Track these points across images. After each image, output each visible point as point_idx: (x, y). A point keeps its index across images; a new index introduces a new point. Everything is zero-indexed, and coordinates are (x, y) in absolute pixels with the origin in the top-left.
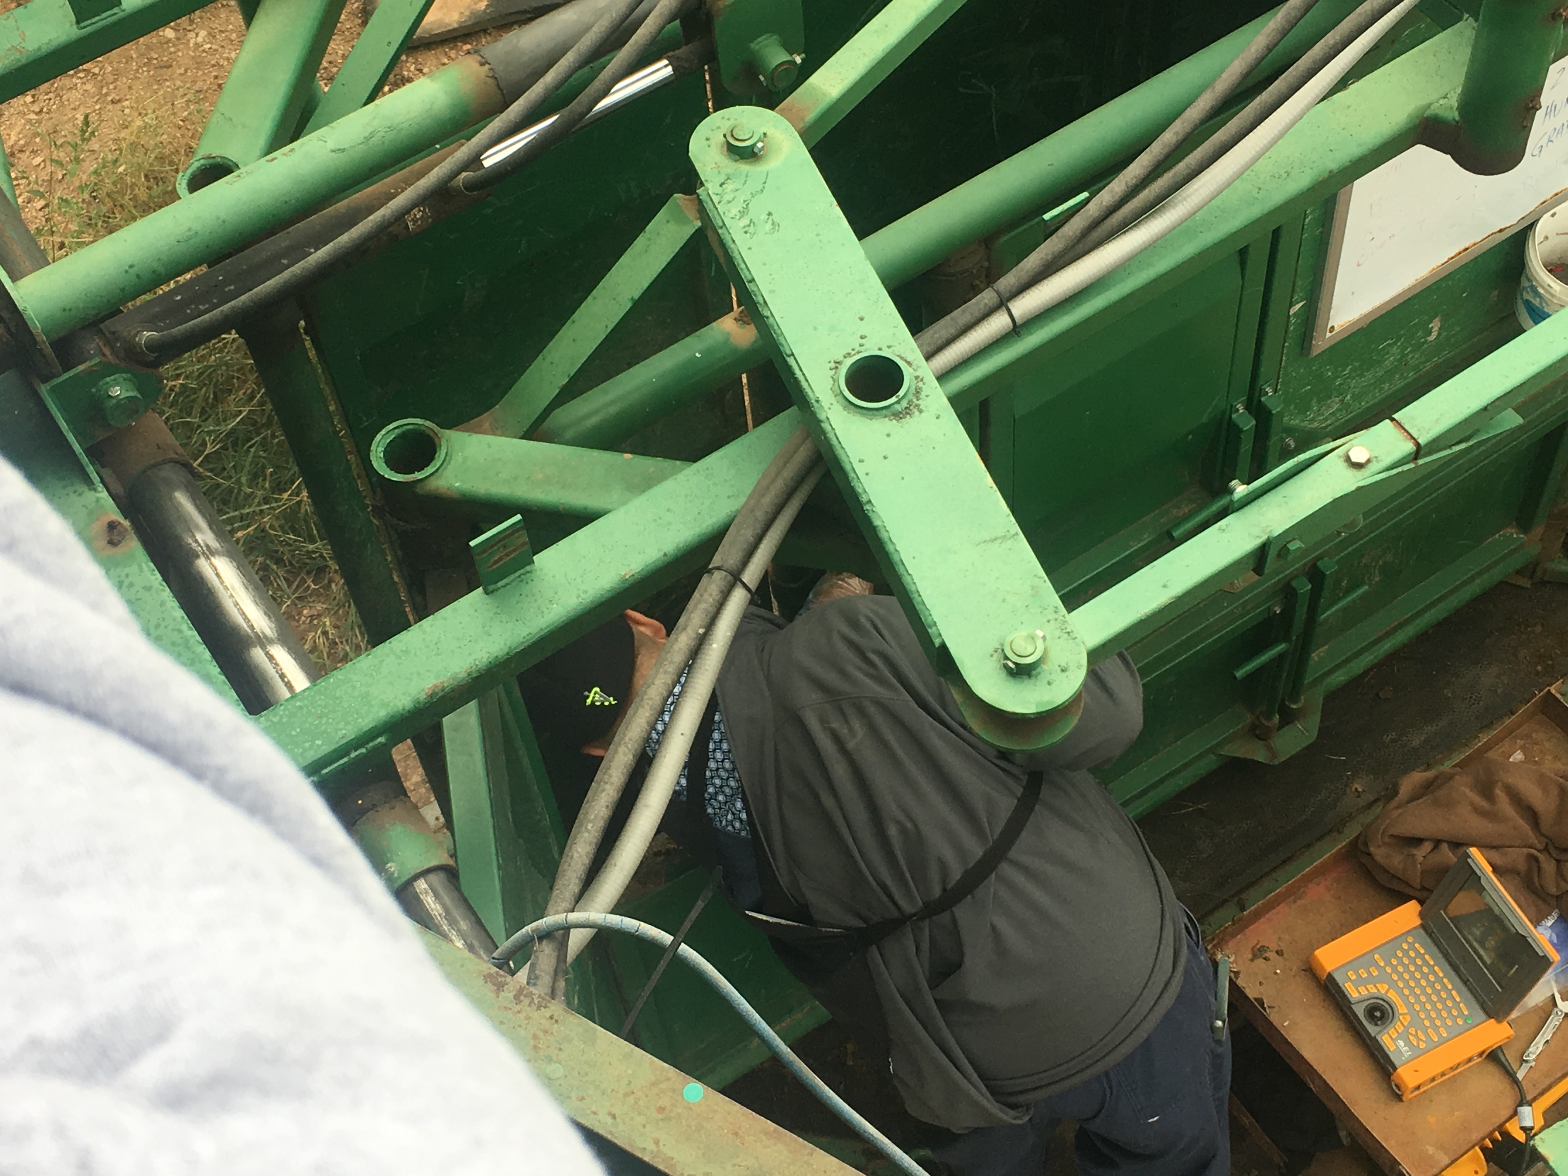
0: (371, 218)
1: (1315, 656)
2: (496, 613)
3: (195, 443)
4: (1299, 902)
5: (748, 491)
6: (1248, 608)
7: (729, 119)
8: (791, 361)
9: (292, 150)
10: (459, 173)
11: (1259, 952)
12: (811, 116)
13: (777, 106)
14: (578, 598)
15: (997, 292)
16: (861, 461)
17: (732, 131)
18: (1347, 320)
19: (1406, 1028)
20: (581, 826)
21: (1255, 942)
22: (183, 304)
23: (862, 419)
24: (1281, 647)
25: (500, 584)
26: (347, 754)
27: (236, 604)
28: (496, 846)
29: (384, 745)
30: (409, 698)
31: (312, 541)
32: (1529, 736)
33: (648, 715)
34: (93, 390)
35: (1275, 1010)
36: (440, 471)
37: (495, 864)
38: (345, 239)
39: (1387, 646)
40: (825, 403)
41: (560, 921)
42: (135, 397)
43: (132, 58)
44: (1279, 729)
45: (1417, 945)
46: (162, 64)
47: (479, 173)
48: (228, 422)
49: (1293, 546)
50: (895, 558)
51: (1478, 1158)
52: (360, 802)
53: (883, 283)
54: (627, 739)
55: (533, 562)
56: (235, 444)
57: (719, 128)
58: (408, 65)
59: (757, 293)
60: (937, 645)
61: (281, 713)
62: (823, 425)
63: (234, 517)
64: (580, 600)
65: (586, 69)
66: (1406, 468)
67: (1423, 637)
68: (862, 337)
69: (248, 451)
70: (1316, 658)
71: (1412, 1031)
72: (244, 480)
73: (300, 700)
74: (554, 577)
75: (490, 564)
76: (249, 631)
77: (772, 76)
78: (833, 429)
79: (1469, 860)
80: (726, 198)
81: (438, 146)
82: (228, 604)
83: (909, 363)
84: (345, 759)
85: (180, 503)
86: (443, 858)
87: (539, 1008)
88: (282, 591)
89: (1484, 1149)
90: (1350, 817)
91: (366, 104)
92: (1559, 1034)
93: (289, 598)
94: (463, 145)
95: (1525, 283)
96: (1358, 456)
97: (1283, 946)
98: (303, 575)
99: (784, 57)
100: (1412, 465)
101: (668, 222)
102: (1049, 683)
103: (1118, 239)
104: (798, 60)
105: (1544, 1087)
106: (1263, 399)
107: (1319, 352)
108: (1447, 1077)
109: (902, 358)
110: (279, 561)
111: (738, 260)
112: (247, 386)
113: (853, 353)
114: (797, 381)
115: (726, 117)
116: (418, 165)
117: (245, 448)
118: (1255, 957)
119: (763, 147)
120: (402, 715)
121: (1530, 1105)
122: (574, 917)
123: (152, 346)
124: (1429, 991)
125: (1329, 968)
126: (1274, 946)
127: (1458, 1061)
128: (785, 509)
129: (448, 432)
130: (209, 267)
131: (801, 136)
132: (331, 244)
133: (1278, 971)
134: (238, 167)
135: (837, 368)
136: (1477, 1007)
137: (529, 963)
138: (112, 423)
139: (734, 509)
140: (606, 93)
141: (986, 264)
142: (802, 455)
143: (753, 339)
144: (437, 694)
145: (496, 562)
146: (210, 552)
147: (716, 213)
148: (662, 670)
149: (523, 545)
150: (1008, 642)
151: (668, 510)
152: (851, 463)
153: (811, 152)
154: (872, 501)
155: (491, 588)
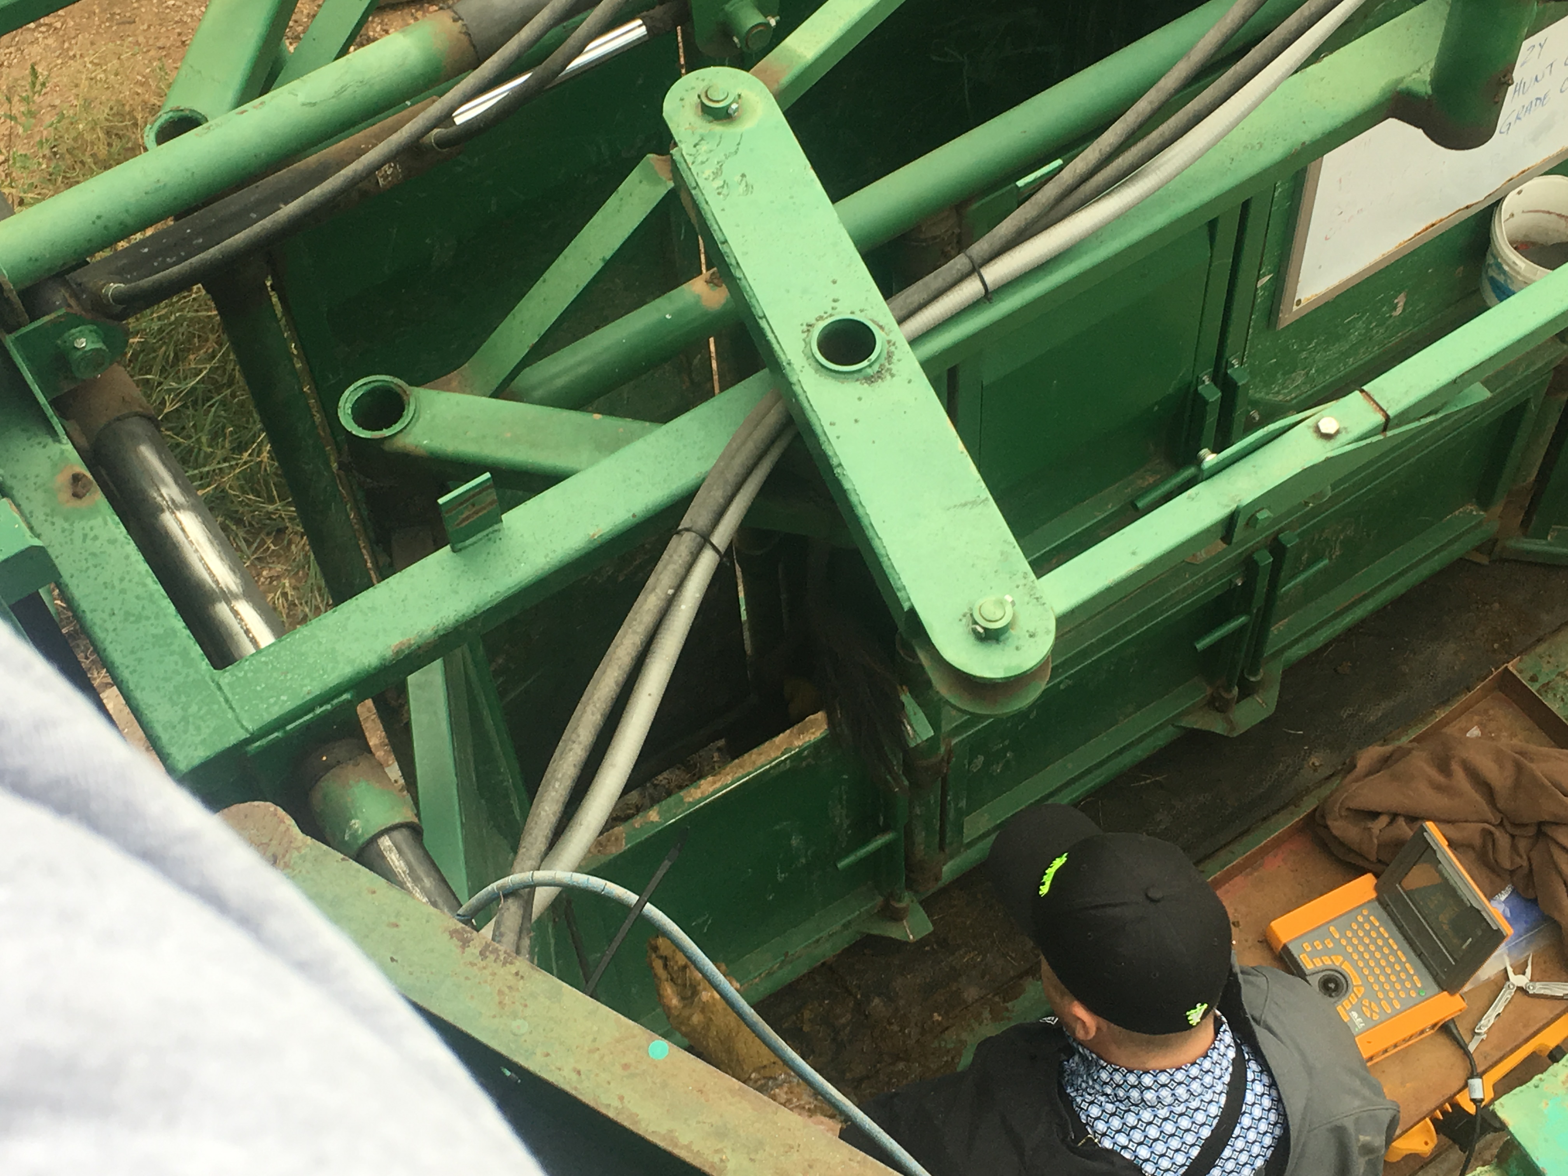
0: (343, 172)
1: (1274, 630)
2: (463, 572)
3: (155, 401)
4: (1256, 874)
5: (718, 453)
6: (1210, 579)
7: (703, 81)
8: (763, 323)
9: (262, 103)
10: (432, 130)
12: (786, 79)
13: (752, 68)
14: (546, 557)
15: (970, 258)
16: (832, 424)
17: (706, 92)
18: (1314, 293)
19: (1360, 1000)
20: (549, 784)
22: (152, 256)
23: (834, 382)
24: (1242, 619)
25: (468, 542)
26: (312, 710)
27: (201, 559)
28: (460, 805)
29: (349, 701)
30: (375, 655)
31: (271, 501)
32: (1486, 711)
33: (616, 674)
34: (59, 342)
36: (408, 428)
37: (458, 824)
38: (316, 193)
39: (1348, 620)
40: (797, 365)
41: (525, 879)
42: (101, 349)
43: (94, 13)
44: (1238, 702)
45: (1372, 918)
46: (124, 19)
47: (451, 129)
48: (188, 381)
49: (1261, 516)
50: (865, 522)
51: (1429, 1131)
52: (324, 758)
53: (856, 245)
54: (595, 697)
55: (501, 521)
56: (195, 403)
57: (693, 88)
58: (374, 25)
59: (730, 255)
60: (906, 610)
61: (246, 668)
62: (793, 387)
63: (194, 476)
64: (548, 559)
65: (558, 29)
66: (1374, 439)
67: (1380, 613)
68: (835, 301)
69: (208, 411)
70: (1276, 632)
71: (1366, 1002)
72: (204, 439)
73: (264, 656)
74: (522, 536)
75: (458, 521)
76: (214, 586)
77: (746, 38)
78: (805, 392)
79: (1425, 834)
80: (700, 159)
81: (408, 103)
82: (193, 559)
83: (881, 327)
84: (310, 716)
85: (145, 458)
86: (407, 815)
87: (504, 964)
88: (242, 551)
89: (1435, 1121)
90: (1308, 791)
91: (337, 58)
92: (1510, 1006)
93: (249, 558)
94: (434, 101)
95: (1490, 260)
96: (1328, 425)
98: (263, 535)
99: (759, 19)
100: (1380, 437)
101: (641, 182)
102: (1017, 648)
103: (1090, 207)
104: (773, 22)
105: (1495, 1059)
106: (1229, 371)
107: (1286, 324)
108: (1399, 1048)
109: (874, 322)
110: (239, 522)
111: (711, 222)
112: (209, 344)
113: (825, 316)
114: (768, 343)
115: (701, 78)
116: (390, 121)
117: (205, 407)
119: (737, 109)
120: (368, 671)
121: (1481, 1077)
122: (540, 875)
123: (119, 298)
124: (1383, 963)
125: (1284, 940)
127: (1410, 1034)
128: (754, 471)
129: (416, 390)
130: (176, 219)
131: (775, 98)
132: (302, 198)
134: (207, 121)
135: (808, 331)
136: (1430, 979)
137: (494, 920)
138: (78, 375)
139: (703, 471)
140: (580, 51)
141: (957, 231)
142: (772, 419)
143: (723, 301)
144: (403, 651)
145: (464, 520)
146: (176, 507)
147: (689, 173)
148: (630, 630)
149: (491, 503)
150: (977, 606)
151: (638, 471)
152: (822, 426)
153: (786, 114)
154: (843, 464)
155: (459, 546)
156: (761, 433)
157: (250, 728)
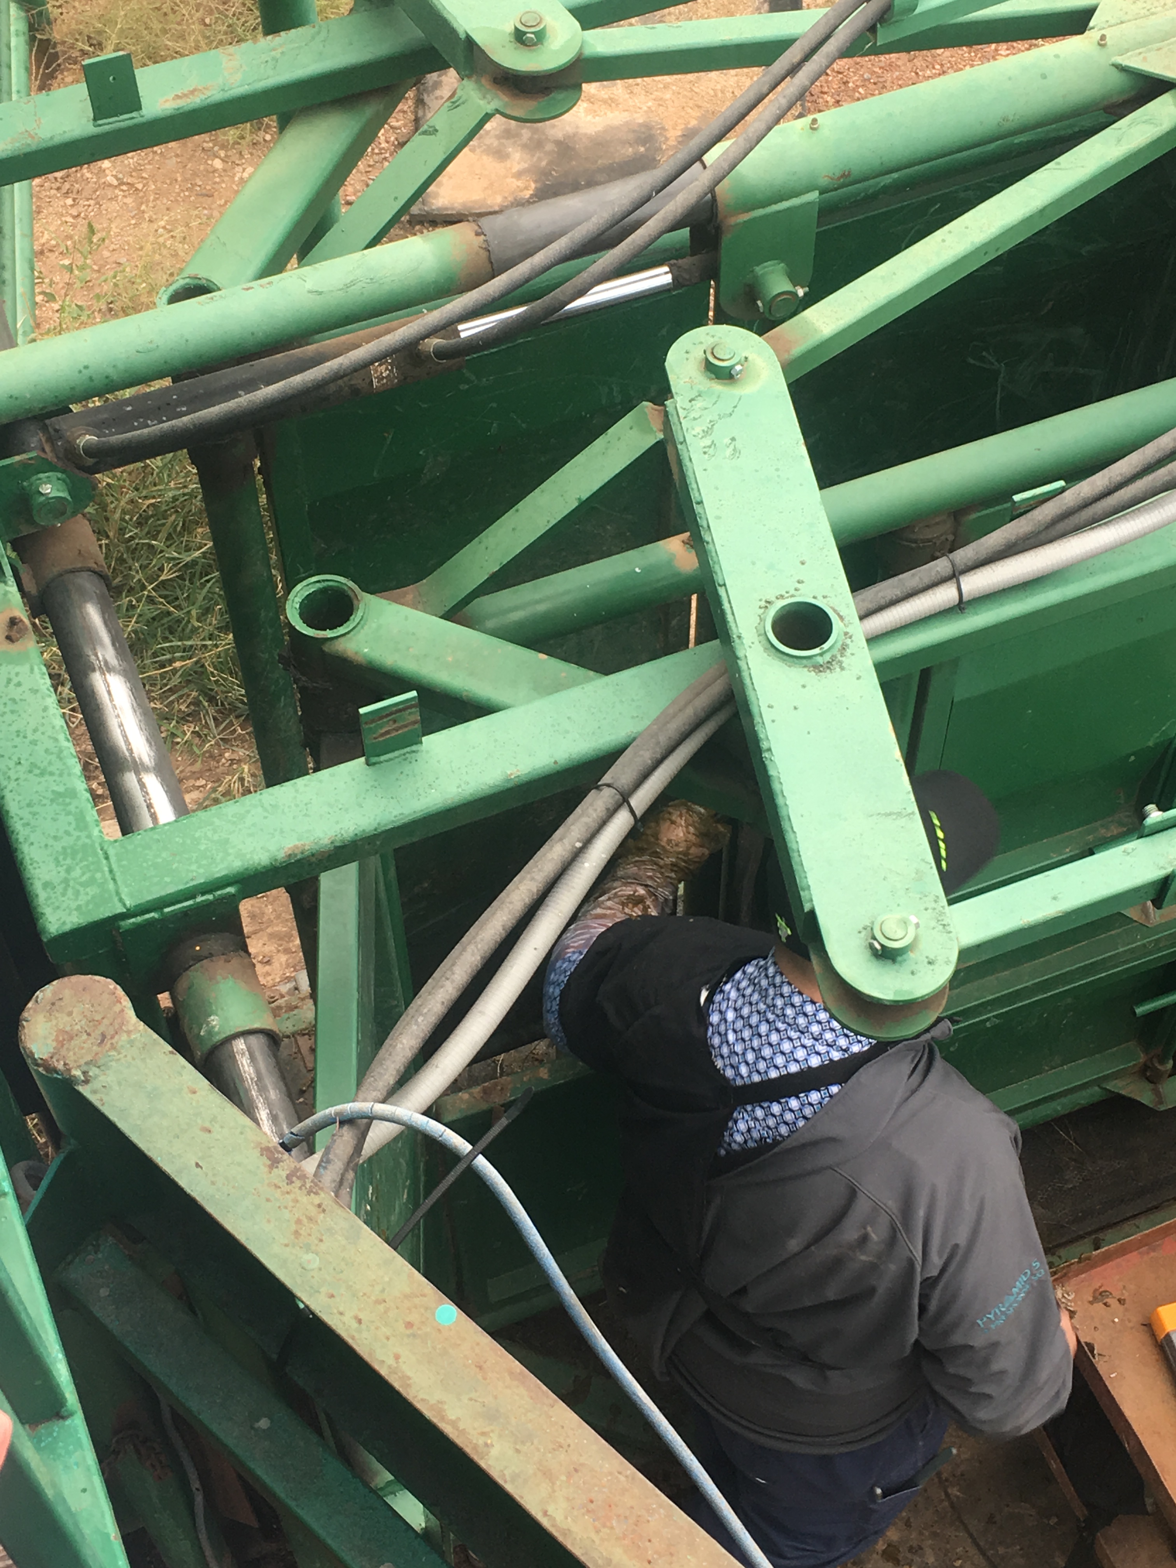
0: (328, 364)
2: (372, 786)
3: (154, 566)
7: (713, 336)
8: (721, 591)
9: (270, 283)
10: (427, 339)
11: (1100, 1296)
12: (797, 350)
13: (765, 333)
14: (458, 787)
15: (953, 563)
16: (770, 707)
17: (713, 349)
21: (1099, 1284)
22: (133, 414)
23: (781, 664)
25: (382, 758)
26: (193, 897)
27: (121, 725)
28: (358, 1021)
29: (233, 896)
30: (268, 854)
33: (505, 918)
34: (26, 484)
35: (1105, 1359)
36: (351, 633)
38: (297, 380)
40: (746, 641)
41: (365, 1110)
42: (64, 498)
47: (456, 341)
48: (188, 553)
50: (783, 812)
52: (198, 948)
54: (478, 939)
55: (421, 743)
57: (701, 343)
59: (703, 516)
60: (806, 910)
61: (139, 841)
62: (738, 661)
64: (460, 790)
68: (799, 582)
72: (194, 612)
73: (159, 833)
74: (439, 762)
75: (376, 735)
76: (127, 754)
77: (770, 304)
78: (749, 669)
80: (692, 415)
83: (841, 618)
84: (190, 902)
86: (266, 1022)
87: (309, 1193)
93: (214, 737)
97: (1126, 1295)
98: (232, 718)
99: (787, 286)
101: (631, 428)
102: (913, 973)
103: (1085, 534)
104: (801, 292)
109: (835, 611)
111: (690, 480)
113: (787, 595)
114: (723, 613)
118: (1095, 1300)
119: (741, 370)
120: (256, 869)
122: (381, 1108)
123: (89, 451)
125: (1168, 1328)
126: (1117, 1294)
128: (688, 740)
129: (368, 596)
133: (1116, 1320)
135: (766, 607)
138: (36, 519)
139: (636, 730)
142: (717, 689)
143: (693, 565)
144: (296, 855)
145: (383, 735)
146: (108, 668)
147: (679, 427)
148: (529, 876)
149: (415, 723)
150: (880, 920)
151: (569, 718)
152: (759, 706)
153: (789, 386)
154: (773, 750)
155: (374, 760)
156: (703, 702)
157: (128, 903)
